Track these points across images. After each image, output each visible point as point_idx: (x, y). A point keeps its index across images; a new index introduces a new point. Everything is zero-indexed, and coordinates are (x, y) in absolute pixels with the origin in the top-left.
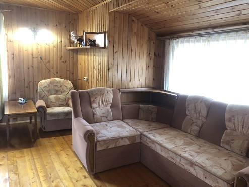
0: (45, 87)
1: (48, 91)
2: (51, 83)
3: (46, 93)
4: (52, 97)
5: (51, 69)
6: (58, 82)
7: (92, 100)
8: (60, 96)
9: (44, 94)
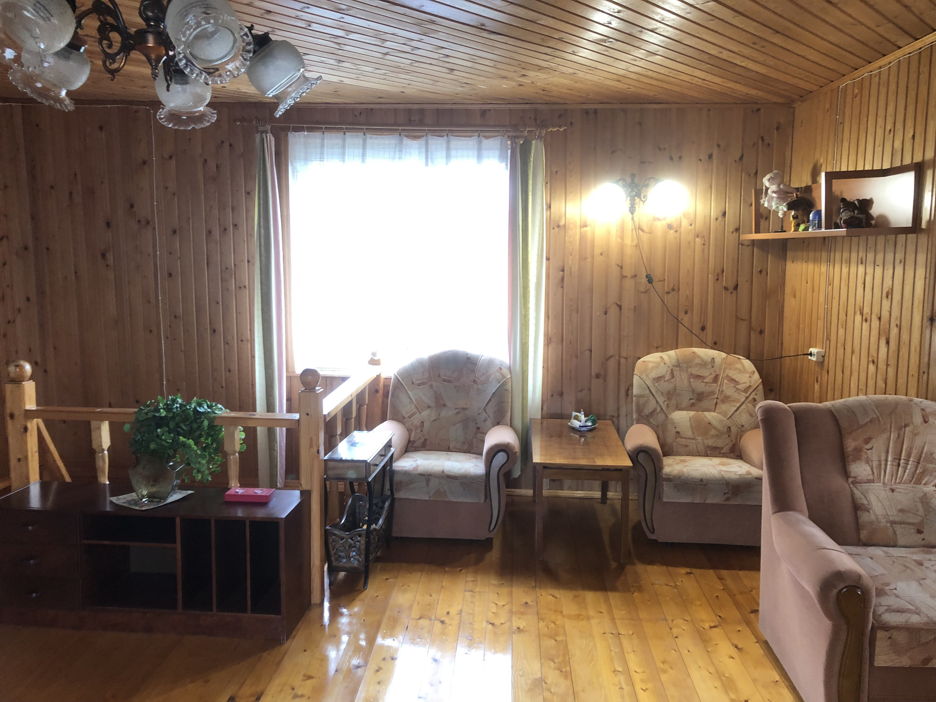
0: (658, 379)
1: (670, 395)
2: (678, 365)
3: (661, 400)
4: (681, 417)
5: (682, 315)
6: (704, 364)
7: (851, 444)
8: (711, 416)
9: (652, 404)
